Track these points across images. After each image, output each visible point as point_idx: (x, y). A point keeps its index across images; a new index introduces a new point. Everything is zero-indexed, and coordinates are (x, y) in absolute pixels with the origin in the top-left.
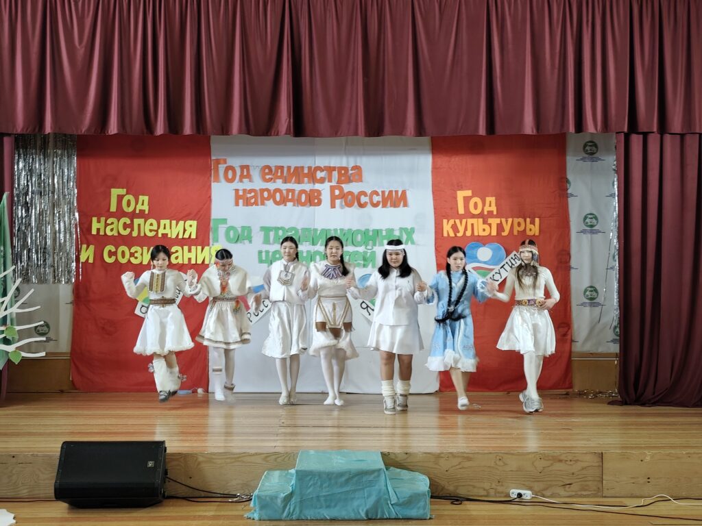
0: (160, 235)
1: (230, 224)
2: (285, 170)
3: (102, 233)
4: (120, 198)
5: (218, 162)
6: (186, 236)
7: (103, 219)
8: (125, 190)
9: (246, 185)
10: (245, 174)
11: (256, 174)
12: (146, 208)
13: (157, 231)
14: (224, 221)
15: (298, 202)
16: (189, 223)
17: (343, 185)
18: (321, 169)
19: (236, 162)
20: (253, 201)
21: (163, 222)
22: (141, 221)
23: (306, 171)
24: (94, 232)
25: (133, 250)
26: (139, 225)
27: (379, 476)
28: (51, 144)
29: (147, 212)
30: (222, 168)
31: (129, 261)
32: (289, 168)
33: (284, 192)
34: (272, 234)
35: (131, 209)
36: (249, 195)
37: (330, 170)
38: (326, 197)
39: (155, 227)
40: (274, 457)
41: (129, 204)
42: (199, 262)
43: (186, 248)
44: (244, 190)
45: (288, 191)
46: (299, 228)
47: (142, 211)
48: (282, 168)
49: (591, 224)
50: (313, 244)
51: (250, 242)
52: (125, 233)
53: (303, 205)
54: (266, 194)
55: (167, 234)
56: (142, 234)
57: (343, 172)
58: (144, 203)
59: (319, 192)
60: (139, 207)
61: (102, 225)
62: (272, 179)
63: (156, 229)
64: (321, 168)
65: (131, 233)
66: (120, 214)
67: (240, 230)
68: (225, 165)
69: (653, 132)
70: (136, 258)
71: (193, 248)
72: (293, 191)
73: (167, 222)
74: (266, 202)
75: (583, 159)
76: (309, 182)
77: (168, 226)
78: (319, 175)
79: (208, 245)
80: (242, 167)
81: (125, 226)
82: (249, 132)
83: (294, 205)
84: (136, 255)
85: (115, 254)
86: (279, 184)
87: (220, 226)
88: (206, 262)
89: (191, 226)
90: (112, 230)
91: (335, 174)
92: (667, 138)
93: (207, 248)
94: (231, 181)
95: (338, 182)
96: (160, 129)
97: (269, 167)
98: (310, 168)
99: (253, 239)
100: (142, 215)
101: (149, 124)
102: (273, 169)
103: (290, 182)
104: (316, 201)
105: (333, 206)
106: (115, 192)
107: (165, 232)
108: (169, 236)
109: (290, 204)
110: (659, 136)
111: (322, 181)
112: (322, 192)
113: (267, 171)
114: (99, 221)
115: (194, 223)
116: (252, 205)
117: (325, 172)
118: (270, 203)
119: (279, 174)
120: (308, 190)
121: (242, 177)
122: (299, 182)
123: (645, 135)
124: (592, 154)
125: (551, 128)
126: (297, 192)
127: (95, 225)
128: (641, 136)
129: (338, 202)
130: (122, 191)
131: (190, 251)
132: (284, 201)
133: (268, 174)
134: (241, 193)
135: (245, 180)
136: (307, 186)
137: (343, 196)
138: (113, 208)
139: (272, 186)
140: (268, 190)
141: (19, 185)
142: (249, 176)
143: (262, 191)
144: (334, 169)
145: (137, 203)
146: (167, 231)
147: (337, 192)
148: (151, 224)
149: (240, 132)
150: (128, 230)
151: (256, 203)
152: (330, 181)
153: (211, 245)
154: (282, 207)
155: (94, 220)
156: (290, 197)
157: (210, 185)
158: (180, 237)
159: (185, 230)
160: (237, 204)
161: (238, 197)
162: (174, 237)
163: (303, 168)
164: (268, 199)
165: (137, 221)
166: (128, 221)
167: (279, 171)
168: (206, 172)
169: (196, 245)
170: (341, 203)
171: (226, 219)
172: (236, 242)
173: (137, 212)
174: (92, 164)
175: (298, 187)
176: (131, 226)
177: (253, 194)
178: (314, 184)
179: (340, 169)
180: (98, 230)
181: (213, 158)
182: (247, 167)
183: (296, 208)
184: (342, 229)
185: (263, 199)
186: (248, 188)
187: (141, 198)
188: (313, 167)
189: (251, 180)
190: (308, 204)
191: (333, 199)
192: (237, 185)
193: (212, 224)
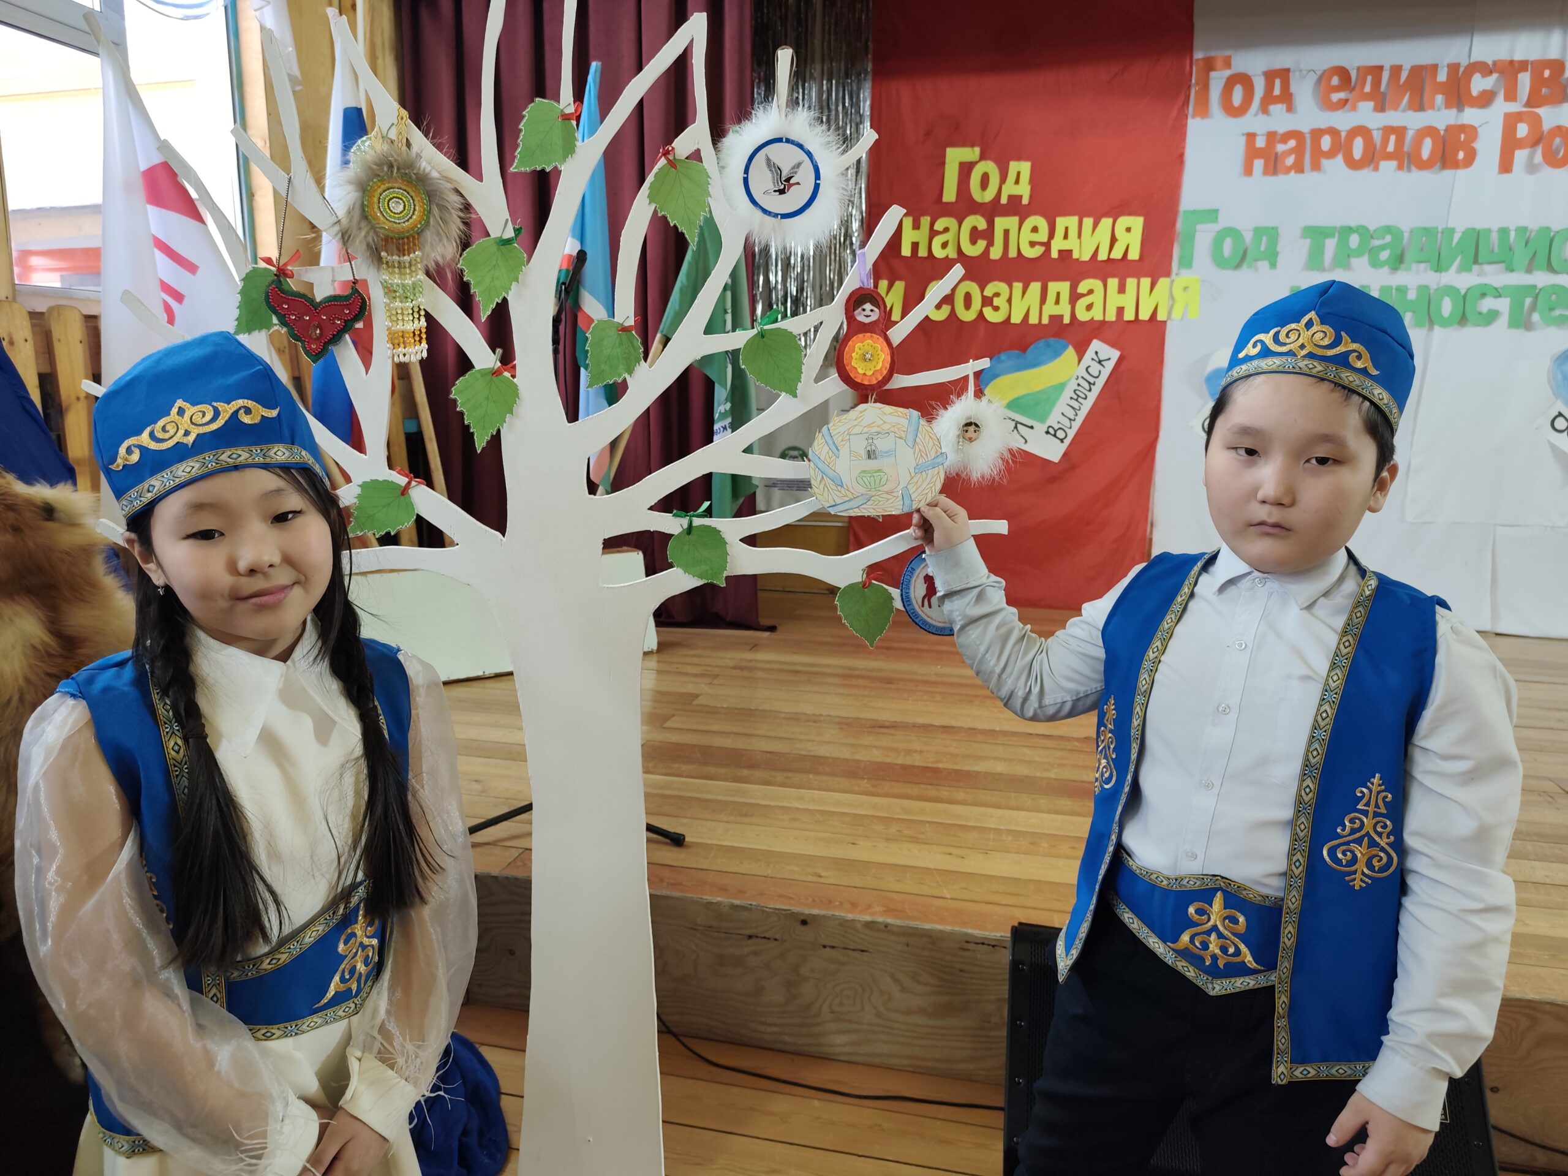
0: (1054, 254)
1: (1224, 221)
2: (1386, 75)
4: (966, 169)
5: (1209, 65)
6: (1117, 254)
8: (977, 150)
9: (1279, 120)
10: (1277, 91)
11: (1303, 90)
12: (1024, 190)
13: (1047, 245)
14: (1212, 215)
15: (1408, 159)
16: (1124, 221)
17: (1541, 111)
18: (1485, 69)
19: (1253, 62)
20: (1290, 160)
21: (1061, 222)
22: (1011, 222)
23: (1442, 76)
24: (908, 251)
25: (989, 291)
26: (1006, 232)
29: (1025, 201)
30: (1217, 80)
32: (1396, 70)
33: (1377, 136)
34: (1331, 244)
35: (988, 196)
36: (1281, 148)
37: (1510, 70)
38: (1488, 145)
39: (1043, 236)
41: (985, 182)
42: (1145, 315)
43: (1113, 283)
44: (1272, 137)
45: (1388, 130)
46: (1405, 226)
47: (1015, 199)
48: (1377, 70)
50: (1439, 268)
51: (1273, 265)
52: (973, 250)
53: (1424, 165)
54: (1326, 143)
55: (1070, 252)
56: (1013, 253)
57: (1547, 73)
58: (1019, 178)
59: (1471, 131)
60: (1009, 189)
61: (922, 235)
62: (1346, 101)
63: (1045, 239)
64: (1485, 64)
66: (965, 206)
67: (1248, 236)
68: (1227, 73)
70: (996, 309)
71: (1131, 283)
72: (1400, 132)
73: (1072, 221)
74: (1325, 162)
76: (1448, 106)
77: (1073, 232)
78: (1479, 84)
79: (1168, 274)
80: (1270, 76)
81: (975, 235)
83: (1400, 167)
84: (996, 302)
86: (1365, 115)
87: (1199, 227)
88: (1161, 317)
89: (1128, 230)
91: (1525, 80)
93: (1163, 282)
94: (1239, 111)
95: (1528, 104)
97: (1342, 73)
98: (1453, 68)
99: (1281, 259)
100: (1014, 208)
102: (1353, 74)
103: (1396, 108)
104: (1461, 155)
105: (1506, 166)
106: (955, 156)
107: (1065, 245)
108: (1075, 255)
109: (1388, 167)
111: (1485, 100)
112: (1479, 130)
113: (1335, 81)
114: (916, 226)
115: (1137, 223)
116: (1288, 170)
117: (1495, 76)
118: (1335, 165)
119: (1368, 89)
120: (1441, 127)
121: (1268, 100)
122: (1419, 105)
126: (1410, 134)
127: (908, 236)
129: (1521, 156)
130: (970, 154)
131: (1122, 289)
132: (1371, 158)
133: (1337, 89)
134: (1260, 143)
135: (1278, 109)
136: (1441, 117)
137: (1537, 139)
138: (950, 194)
139: (1343, 121)
140: (1333, 132)
142: (1287, 98)
143: (1317, 134)
144: (1523, 65)
145: (1003, 179)
146: (1072, 244)
147: (1522, 130)
148: (1035, 230)
150: (982, 244)
151: (1299, 168)
152: (1511, 97)
153: (1173, 276)
154: (1366, 173)
155: (906, 223)
156: (1391, 148)
157: (1185, 125)
158: (1102, 256)
159: (1113, 240)
160: (1248, 171)
161: (1252, 152)
162: (1086, 257)
163: (1435, 68)
164: (1331, 154)
165: (1001, 223)
166: (981, 223)
167: (1369, 78)
168: (1177, 92)
169: (1138, 276)
170: (1531, 157)
171: (1217, 211)
172: (1238, 266)
173: (1004, 200)
174: (904, 91)
175: (1412, 120)
176: (988, 235)
177: (1292, 143)
178: (1460, 109)
179: (1537, 67)
180: (915, 246)
181: (1198, 55)
182: (1284, 74)
183: (1403, 175)
184: (1522, 230)
185: (1318, 155)
186: (1281, 129)
187: (1014, 166)
188: (1464, 63)
189: (1290, 109)
190: (1438, 165)
191: (1509, 145)
192: (1256, 122)
193: (1180, 224)
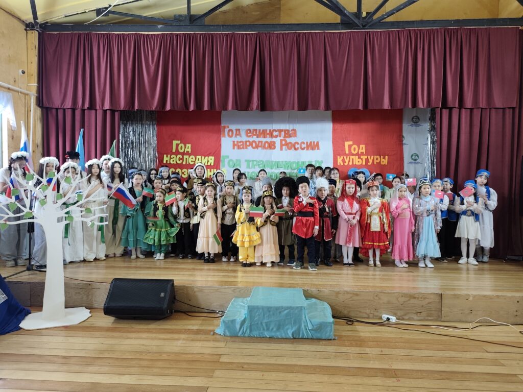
1: (230, 158)
2: (258, 131)
3: (168, 162)
4: (177, 145)
5: (225, 127)
6: (209, 164)
7: (169, 156)
8: (180, 141)
9: (238, 139)
11: (243, 133)
12: (189, 150)
14: (228, 157)
15: (264, 148)
16: (210, 157)
17: (287, 139)
19: (233, 127)
20: (242, 147)
21: (198, 157)
22: (187, 157)
23: (268, 132)
24: (165, 162)
25: (183, 171)
26: (186, 159)
27: (301, 310)
28: (145, 119)
29: (190, 152)
30: (226, 130)
32: (260, 130)
33: (257, 143)
34: (251, 163)
35: (182, 151)
36: (240, 144)
37: (280, 131)
38: (278, 145)
39: (194, 160)
40: (239, 290)
41: (181, 148)
44: (237, 142)
45: (259, 142)
46: (264, 160)
47: (188, 152)
48: (256, 130)
49: (415, 158)
50: (271, 169)
52: (179, 162)
53: (266, 149)
54: (248, 144)
56: (188, 163)
57: (287, 132)
58: (189, 148)
59: (274, 142)
60: (186, 150)
61: (168, 159)
62: (251, 136)
64: (276, 130)
65: (182, 162)
66: (177, 153)
67: (235, 161)
68: (228, 129)
71: (212, 170)
72: (261, 142)
73: (200, 157)
74: (248, 147)
75: (412, 126)
76: (270, 137)
77: (200, 159)
78: (275, 134)
80: (237, 130)
81: (180, 159)
82: (237, 109)
84: (185, 173)
86: (255, 138)
87: (225, 159)
89: (211, 159)
90: (173, 161)
91: (283, 133)
94: (231, 137)
95: (284, 138)
96: (192, 108)
97: (250, 130)
98: (270, 130)
99: (241, 166)
101: (186, 104)
102: (252, 131)
103: (260, 137)
104: (273, 147)
105: (281, 149)
106: (175, 142)
109: (260, 148)
111: (276, 136)
112: (276, 142)
114: (167, 157)
115: (213, 158)
116: (241, 149)
117: (278, 132)
118: (250, 148)
119: (255, 133)
120: (269, 141)
121: (236, 135)
122: (265, 137)
124: (416, 123)
125: (398, 105)
126: (263, 143)
127: (165, 159)
128: (448, 110)
129: (284, 147)
130: (178, 142)
132: (257, 147)
133: (249, 133)
134: (236, 143)
135: (238, 136)
136: (269, 139)
137: (287, 144)
138: (174, 150)
139: (251, 139)
140: (249, 141)
141: (129, 139)
142: (239, 134)
143: (246, 142)
144: (282, 130)
145: (185, 148)
147: (284, 142)
148: (192, 158)
149: (233, 108)
152: (280, 136)
154: (256, 150)
155: (165, 156)
156: (260, 145)
157: (221, 139)
159: (208, 161)
160: (234, 148)
161: (234, 145)
163: (266, 130)
165: (185, 157)
166: (181, 157)
168: (219, 132)
169: (214, 168)
173: (186, 152)
174: (164, 128)
175: (264, 140)
176: (182, 159)
177: (242, 143)
178: (272, 138)
179: (285, 131)
181: (222, 125)
182: (239, 130)
183: (263, 150)
184: (285, 161)
185: (247, 146)
186: (239, 140)
187: (187, 145)
188: (272, 129)
189: (241, 137)
190: (269, 148)
191: (282, 146)
192: (234, 139)
193: (221, 158)
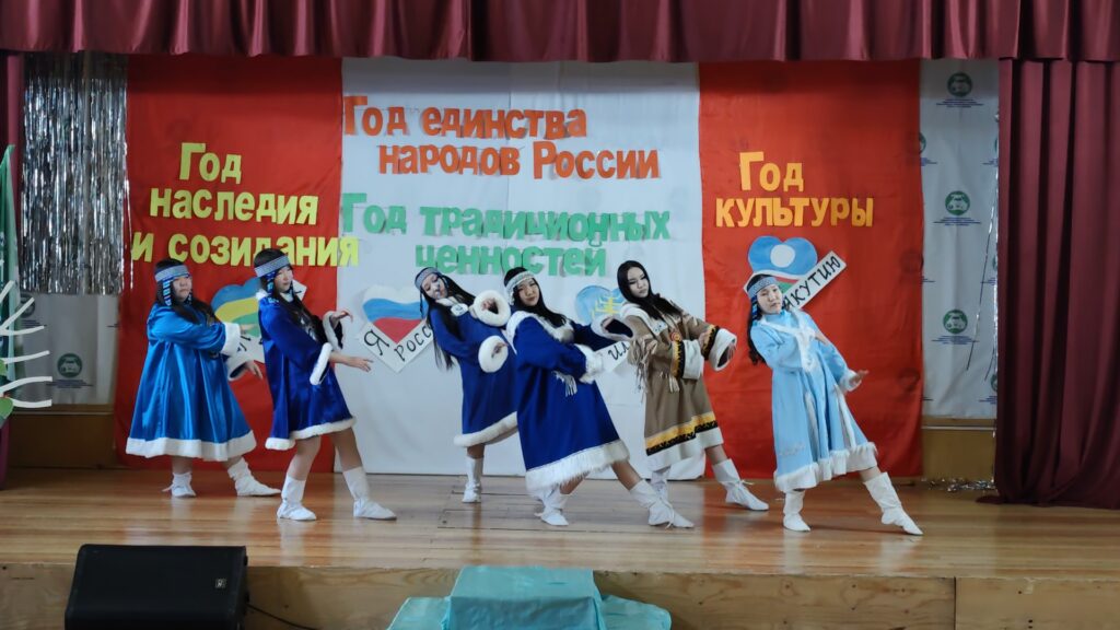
0: (259, 219)
1: (371, 201)
2: (462, 115)
3: (166, 214)
4: (196, 158)
5: (353, 102)
6: (301, 220)
7: (168, 192)
8: (204, 145)
9: (398, 139)
10: (397, 120)
11: (413, 122)
12: (237, 174)
13: (254, 213)
14: (362, 197)
15: (482, 168)
16: (305, 199)
17: (555, 142)
18: (520, 115)
19: (382, 101)
20: (408, 165)
21: (263, 198)
22: (229, 196)
23: (495, 118)
24: (154, 212)
25: (215, 242)
26: (226, 202)
27: (586, 608)
28: (86, 70)
29: (238, 181)
30: (359, 111)
31: (209, 259)
32: (468, 112)
33: (460, 152)
34: (439, 219)
35: (212, 177)
36: (402, 156)
37: (534, 116)
38: (526, 160)
39: (251, 206)
40: (421, 575)
41: (210, 167)
42: (322, 262)
43: (300, 240)
44: (395, 148)
45: (466, 149)
46: (483, 210)
47: (231, 180)
48: (456, 112)
49: (958, 208)
50: (505, 236)
51: (404, 231)
52: (203, 214)
53: (490, 172)
54: (429, 155)
55: (270, 218)
56: (231, 217)
57: (555, 119)
58: (234, 167)
59: (516, 153)
60: (226, 173)
61: (165, 202)
62: (439, 129)
63: (253, 208)
64: (519, 112)
65: (212, 214)
66: (195, 183)
67: (387, 212)
68: (365, 107)
69: (1061, 59)
70: (221, 255)
71: (312, 240)
72: (473, 150)
73: (270, 197)
74: (430, 167)
75: (948, 103)
76: (500, 136)
77: (272, 204)
78: (517, 124)
79: (336, 235)
80: (393, 111)
81: (204, 204)
82: (399, 53)
83: (475, 173)
84: (220, 250)
85: (187, 248)
86: (451, 138)
87: (355, 205)
88: (333, 263)
89: (308, 204)
90: (182, 209)
91: (542, 123)
92: (1084, 68)
93: (333, 241)
94: (374, 132)
95: (546, 137)
96: (257, 47)
97: (435, 111)
98: (501, 113)
99: (408, 228)
100: (230, 185)
101: (239, 38)
102: (442, 114)
103: (469, 136)
104: (511, 166)
105: (538, 174)
106: (188, 149)
107: (267, 213)
108: (274, 220)
109: (468, 171)
110: (1070, 65)
111: (521, 133)
112: (521, 153)
113: (432, 116)
114: (161, 195)
115: (314, 200)
116: (407, 171)
117: (526, 119)
118: (436, 169)
119: (452, 122)
120: (497, 148)
121: (392, 126)
122: (483, 135)
123: (1048, 63)
124: (962, 94)
125: (893, 51)
126: (479, 153)
127: (156, 202)
128: (1041, 65)
129: (546, 168)
130: (200, 147)
131: (306, 244)
132: (459, 166)
133: (433, 122)
134: (389, 152)
135: (398, 132)
137: (555, 159)
138: (185, 174)
139: (439, 141)
140: (432, 148)
141: (35, 134)
142: (403, 125)
143: (424, 149)
144: (540, 114)
145: (222, 165)
146: (271, 212)
147: (545, 153)
148: (246, 201)
149: (386, 51)
150: (208, 210)
151: (414, 169)
152: (534, 133)
153: (340, 235)
154: (455, 175)
155: (155, 192)
156: (469, 160)
157: (340, 139)
158: (292, 221)
159: (299, 211)
160: (383, 170)
161: (384, 160)
162: (281, 221)
163: (490, 112)
164: (433, 162)
165: (222, 196)
166: (208, 196)
167: (452, 117)
168: (334, 117)
169: (317, 235)
170: (551, 170)
171: (365, 195)
172: (381, 231)
173: (223, 180)
174: (152, 101)
175: (481, 144)
176: (213, 203)
177: (409, 154)
178: (508, 138)
179: (551, 115)
180: (161, 209)
181: (346, 94)
182: (400, 110)
183: (477, 177)
184: (551, 214)
185: (425, 162)
186: (401, 145)
187: (230, 158)
188: (507, 111)
189: (405, 132)
190: (498, 171)
191: (539, 163)
192: (383, 139)
193: (342, 203)
